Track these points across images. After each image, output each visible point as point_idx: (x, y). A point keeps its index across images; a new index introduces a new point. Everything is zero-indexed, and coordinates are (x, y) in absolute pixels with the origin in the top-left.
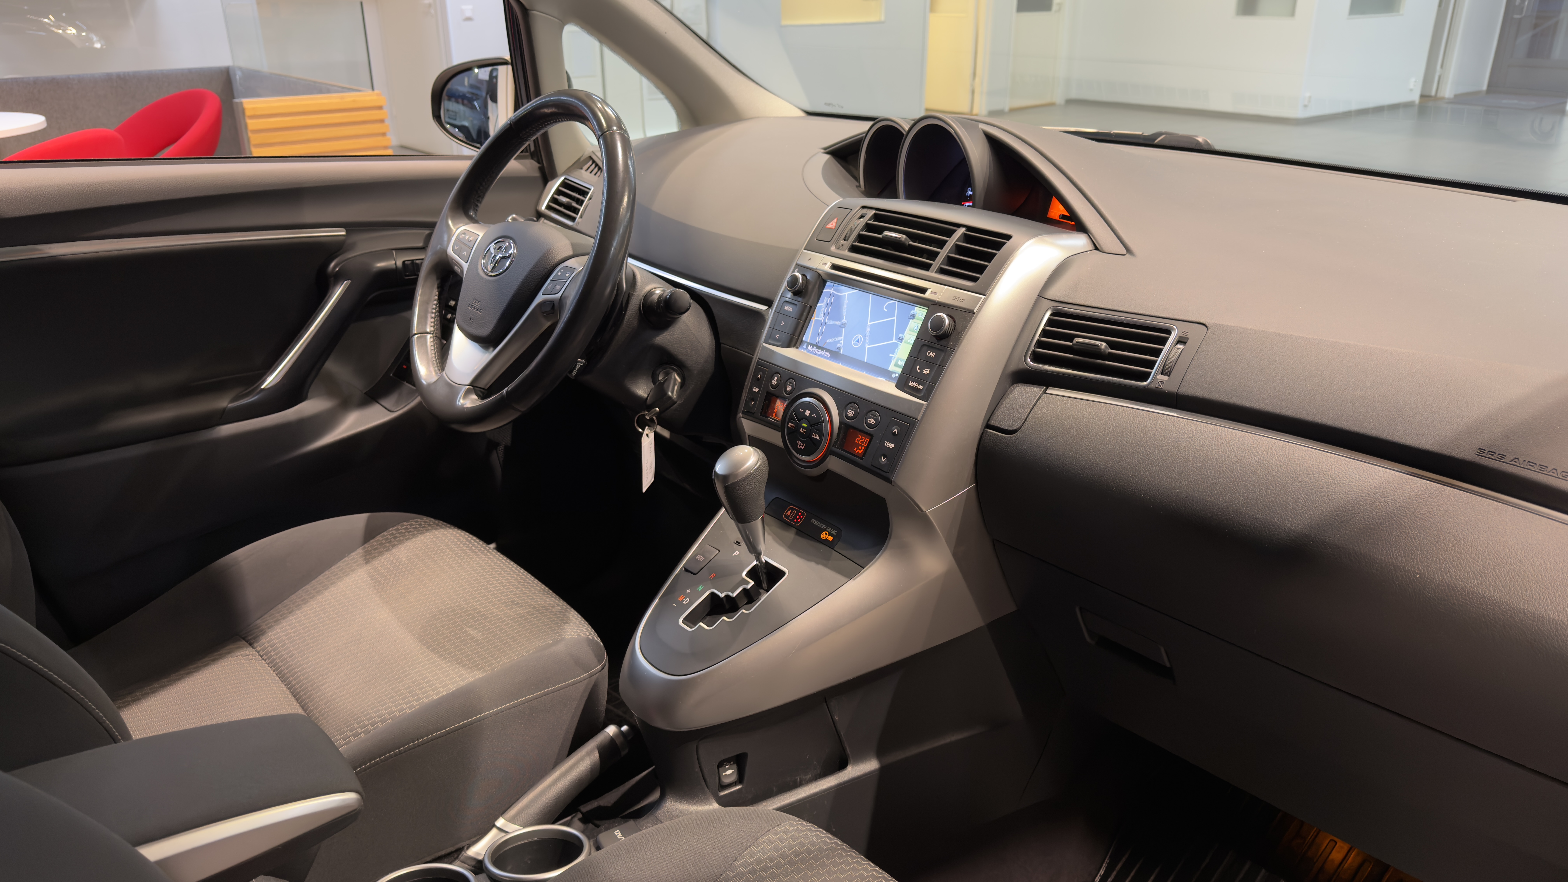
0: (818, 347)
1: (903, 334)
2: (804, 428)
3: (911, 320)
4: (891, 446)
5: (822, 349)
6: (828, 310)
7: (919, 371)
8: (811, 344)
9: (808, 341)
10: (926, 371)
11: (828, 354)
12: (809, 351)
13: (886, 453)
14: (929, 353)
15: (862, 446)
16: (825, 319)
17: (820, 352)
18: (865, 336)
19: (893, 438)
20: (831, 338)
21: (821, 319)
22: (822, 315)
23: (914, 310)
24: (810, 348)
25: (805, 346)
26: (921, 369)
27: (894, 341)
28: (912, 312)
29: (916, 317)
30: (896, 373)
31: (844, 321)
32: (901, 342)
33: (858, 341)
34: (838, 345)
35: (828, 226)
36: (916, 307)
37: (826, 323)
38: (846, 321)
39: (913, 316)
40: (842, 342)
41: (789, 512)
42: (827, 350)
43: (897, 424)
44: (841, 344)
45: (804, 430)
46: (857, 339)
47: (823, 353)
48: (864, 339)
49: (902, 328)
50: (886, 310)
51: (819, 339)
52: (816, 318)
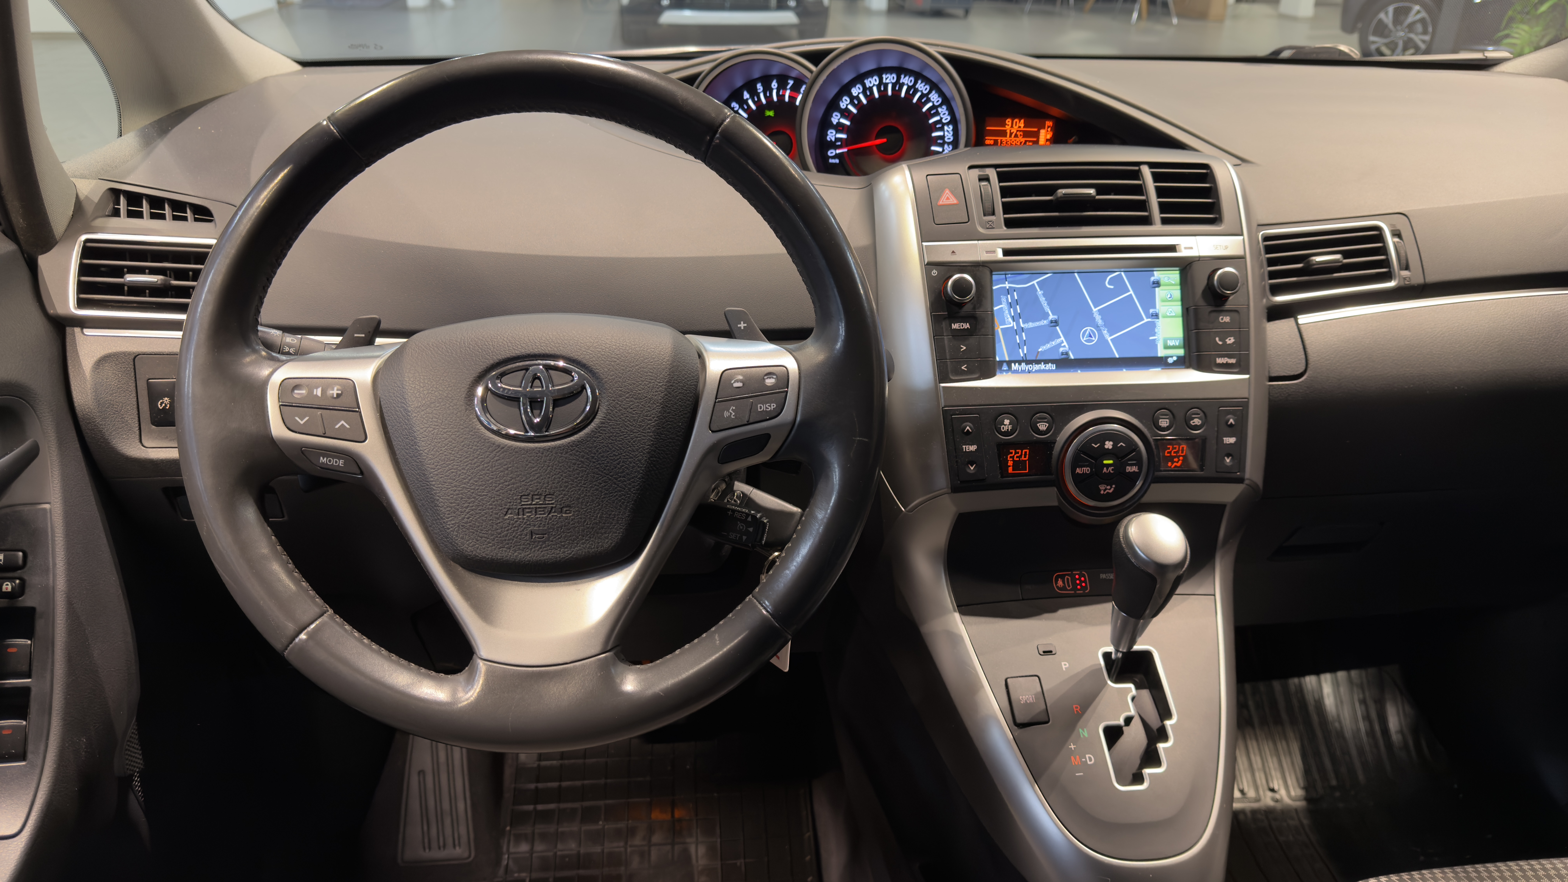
0: (1029, 362)
1: (1155, 307)
2: (1108, 466)
3: (1157, 289)
4: (1232, 440)
5: (1038, 362)
6: (1015, 310)
7: (1220, 343)
8: (1015, 362)
9: (1007, 359)
10: (1230, 340)
11: (1050, 366)
12: (1016, 372)
13: (1230, 451)
14: (1222, 319)
15: (1178, 457)
16: (1018, 324)
17: (1036, 367)
18: (1097, 327)
19: (1231, 430)
20: (1044, 345)
21: (1012, 325)
22: (1010, 320)
23: (1153, 275)
24: (1015, 367)
25: (1005, 367)
26: (1223, 339)
27: (1146, 320)
28: (1152, 279)
29: (1162, 282)
30: (1172, 357)
31: (1052, 317)
32: (1158, 318)
33: (1090, 336)
34: (1061, 350)
35: (941, 203)
36: (1155, 272)
37: (1022, 328)
38: (1056, 317)
39: (1157, 284)
40: (1065, 343)
41: (1060, 583)
42: (1046, 362)
43: (1229, 412)
44: (1064, 346)
45: (1110, 469)
46: (1087, 332)
47: (1042, 366)
48: (1099, 331)
49: (1149, 301)
50: (1112, 287)
51: (1023, 351)
52: (1001, 327)
